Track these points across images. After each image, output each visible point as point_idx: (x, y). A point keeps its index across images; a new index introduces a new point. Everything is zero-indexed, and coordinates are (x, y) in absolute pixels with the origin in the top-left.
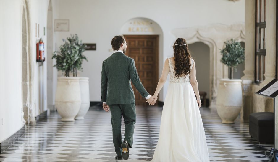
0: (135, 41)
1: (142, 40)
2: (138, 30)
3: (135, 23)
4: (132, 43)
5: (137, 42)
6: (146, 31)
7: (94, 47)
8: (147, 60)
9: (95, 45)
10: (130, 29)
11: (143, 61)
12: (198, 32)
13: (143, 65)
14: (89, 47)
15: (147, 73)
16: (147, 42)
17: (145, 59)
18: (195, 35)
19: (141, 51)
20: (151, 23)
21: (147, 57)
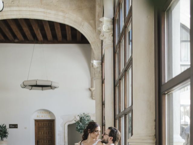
0: (41, 123)
1: (45, 122)
2: (42, 116)
3: (40, 112)
4: (40, 124)
5: (42, 123)
6: (47, 117)
7: (17, 126)
8: (49, 134)
9: (17, 125)
10: (38, 116)
11: (47, 134)
12: (75, 117)
13: (46, 136)
14: (14, 126)
15: (49, 141)
16: (48, 124)
17: (47, 133)
18: (74, 119)
19: (45, 129)
20: (50, 113)
21: (48, 132)
